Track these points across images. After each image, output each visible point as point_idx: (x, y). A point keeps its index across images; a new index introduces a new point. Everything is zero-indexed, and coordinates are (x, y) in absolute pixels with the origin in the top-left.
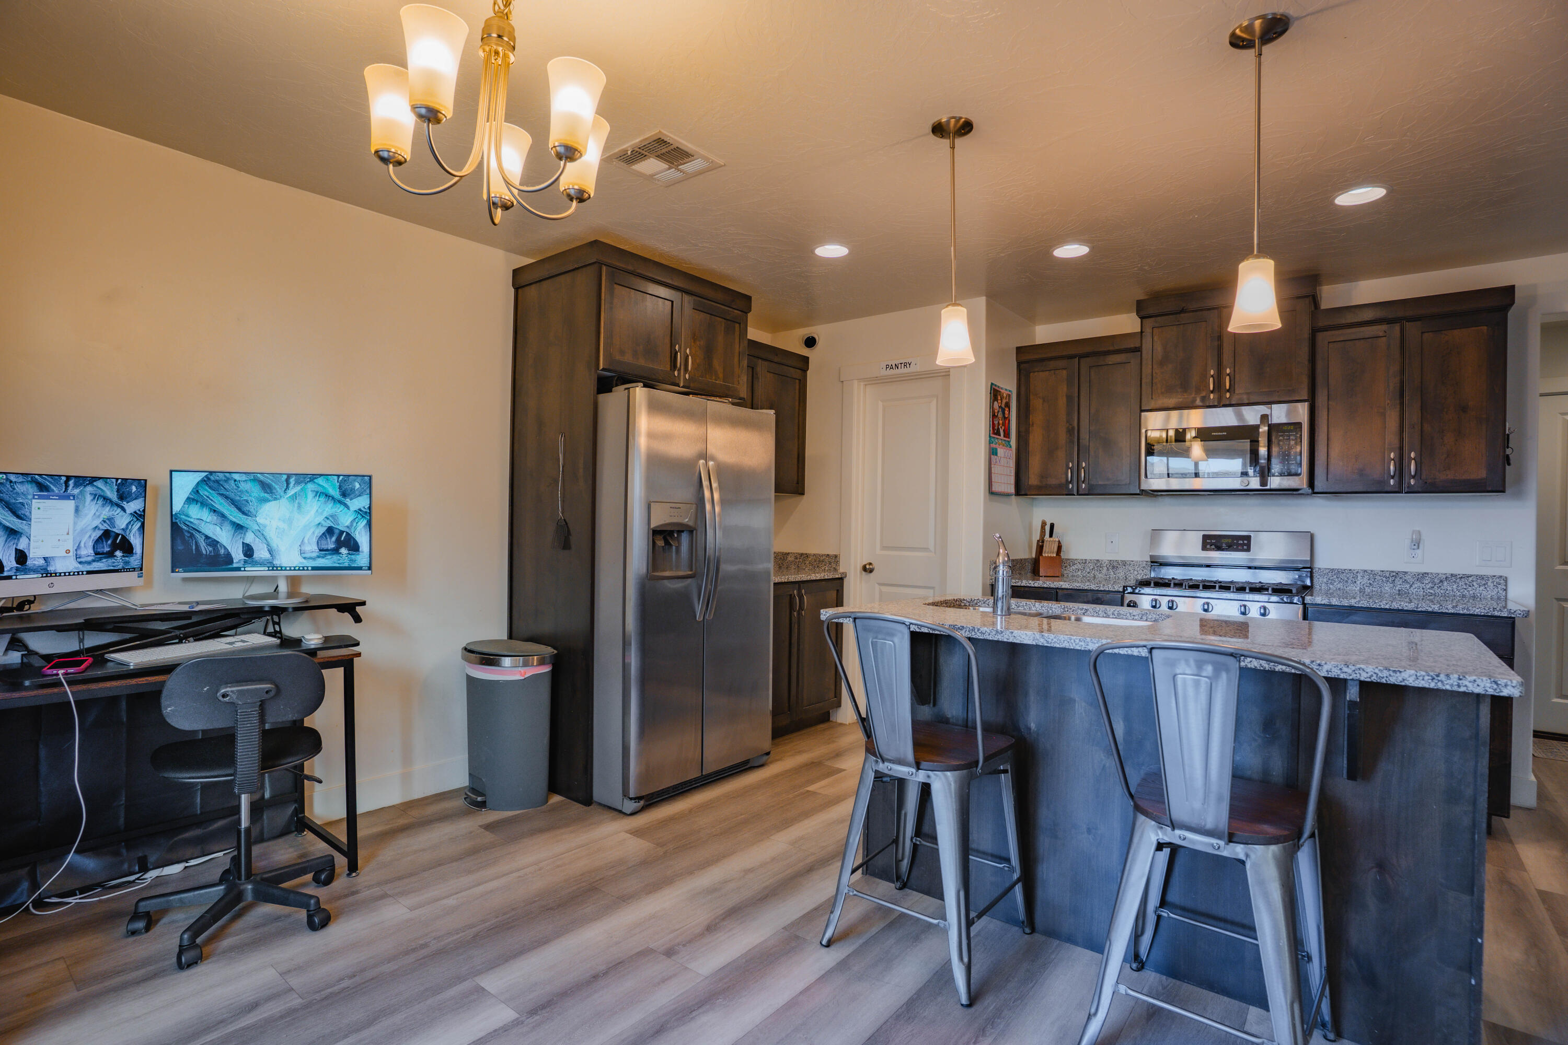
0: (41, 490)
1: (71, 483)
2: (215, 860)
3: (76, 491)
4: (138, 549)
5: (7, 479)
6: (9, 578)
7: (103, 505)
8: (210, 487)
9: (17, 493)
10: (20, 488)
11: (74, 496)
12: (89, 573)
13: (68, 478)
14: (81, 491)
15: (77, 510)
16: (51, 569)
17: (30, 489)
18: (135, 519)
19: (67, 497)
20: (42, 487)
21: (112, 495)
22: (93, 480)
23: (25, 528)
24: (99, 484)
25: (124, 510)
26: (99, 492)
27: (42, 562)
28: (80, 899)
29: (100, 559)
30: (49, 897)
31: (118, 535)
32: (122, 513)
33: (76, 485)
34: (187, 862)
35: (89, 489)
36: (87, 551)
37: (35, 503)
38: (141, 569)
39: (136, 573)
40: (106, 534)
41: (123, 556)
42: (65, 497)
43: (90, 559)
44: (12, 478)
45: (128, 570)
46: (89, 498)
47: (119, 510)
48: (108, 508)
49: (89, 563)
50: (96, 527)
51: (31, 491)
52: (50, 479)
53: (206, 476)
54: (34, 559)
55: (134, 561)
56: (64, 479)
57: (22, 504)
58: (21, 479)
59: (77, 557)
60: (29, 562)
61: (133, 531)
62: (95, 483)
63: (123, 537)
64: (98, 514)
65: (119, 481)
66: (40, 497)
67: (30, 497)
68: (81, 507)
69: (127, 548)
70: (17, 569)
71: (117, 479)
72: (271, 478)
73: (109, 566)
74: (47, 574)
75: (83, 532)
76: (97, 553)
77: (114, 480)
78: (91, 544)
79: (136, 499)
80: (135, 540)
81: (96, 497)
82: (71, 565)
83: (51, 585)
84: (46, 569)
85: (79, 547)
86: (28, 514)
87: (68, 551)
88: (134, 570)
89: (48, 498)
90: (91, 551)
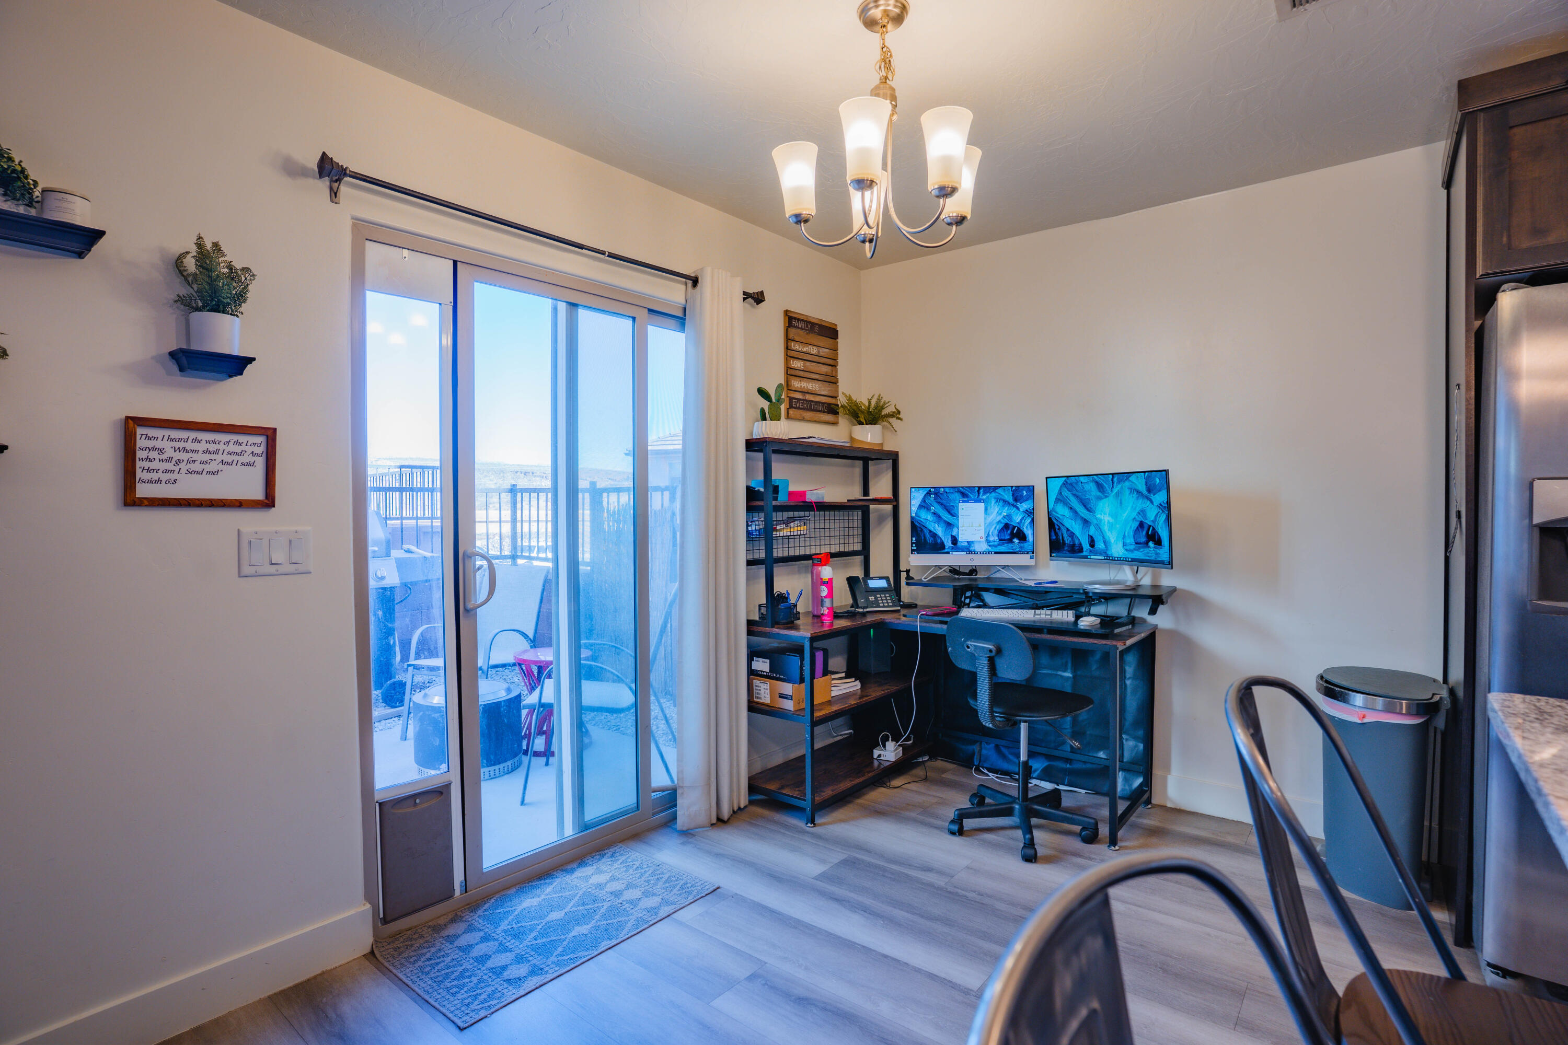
0: (964, 497)
1: (981, 491)
2: (1077, 794)
3: (985, 497)
4: (1030, 538)
5: (944, 491)
6: (948, 553)
7: (1003, 506)
8: (1068, 489)
9: (950, 500)
10: (951, 497)
11: (983, 500)
12: (996, 553)
13: (979, 488)
14: (988, 497)
15: (986, 510)
16: (972, 549)
17: (957, 496)
18: (1027, 516)
19: (979, 501)
20: (964, 495)
21: (1010, 498)
22: (995, 488)
23: (956, 521)
24: (999, 491)
25: (1018, 509)
26: (1000, 497)
27: (966, 544)
28: (997, 777)
29: (1003, 544)
30: (983, 768)
31: (1015, 527)
32: (1017, 511)
33: (985, 493)
34: (1058, 785)
35: (993, 494)
36: (994, 538)
37: (961, 506)
38: (1033, 553)
39: (1028, 556)
40: (1006, 526)
41: (1019, 543)
42: (978, 501)
43: (996, 543)
44: (947, 490)
45: (1023, 553)
46: (993, 501)
47: (1015, 509)
48: (1006, 509)
49: (995, 546)
50: (999, 521)
51: (958, 498)
52: (968, 489)
53: (1065, 480)
54: (962, 542)
55: (1027, 546)
56: (977, 489)
57: (953, 506)
58: (952, 491)
59: (988, 541)
60: (959, 544)
61: (1026, 524)
62: (997, 491)
63: (1019, 529)
64: (1000, 512)
65: (1014, 488)
66: (964, 502)
67: (957, 502)
68: (989, 507)
69: (1022, 537)
70: (952, 548)
71: (1012, 487)
72: (1102, 478)
73: (1009, 549)
74: (970, 552)
75: (990, 524)
76: (1001, 540)
77: (1010, 488)
78: (996, 533)
79: (1026, 500)
80: (1028, 532)
81: (998, 500)
82: (984, 547)
83: (972, 560)
84: (968, 549)
85: (988, 536)
86: (957, 513)
87: (981, 538)
88: (1028, 553)
89: (967, 502)
90: (996, 538)
